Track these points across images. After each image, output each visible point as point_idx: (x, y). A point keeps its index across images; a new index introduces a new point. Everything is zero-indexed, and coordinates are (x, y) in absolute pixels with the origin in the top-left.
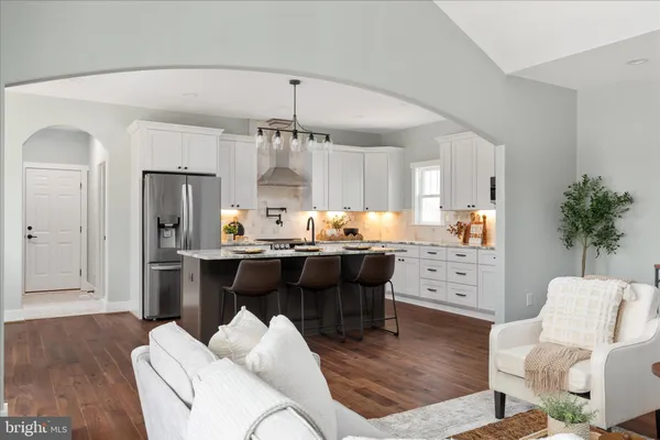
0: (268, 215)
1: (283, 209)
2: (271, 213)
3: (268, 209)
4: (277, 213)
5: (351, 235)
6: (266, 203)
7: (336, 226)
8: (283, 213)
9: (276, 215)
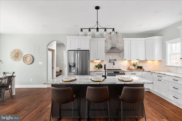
0: (110, 62)
1: (115, 60)
2: (111, 61)
3: (110, 60)
4: (113, 61)
5: (139, 69)
6: (110, 58)
7: (134, 65)
8: (115, 61)
9: (113, 62)
